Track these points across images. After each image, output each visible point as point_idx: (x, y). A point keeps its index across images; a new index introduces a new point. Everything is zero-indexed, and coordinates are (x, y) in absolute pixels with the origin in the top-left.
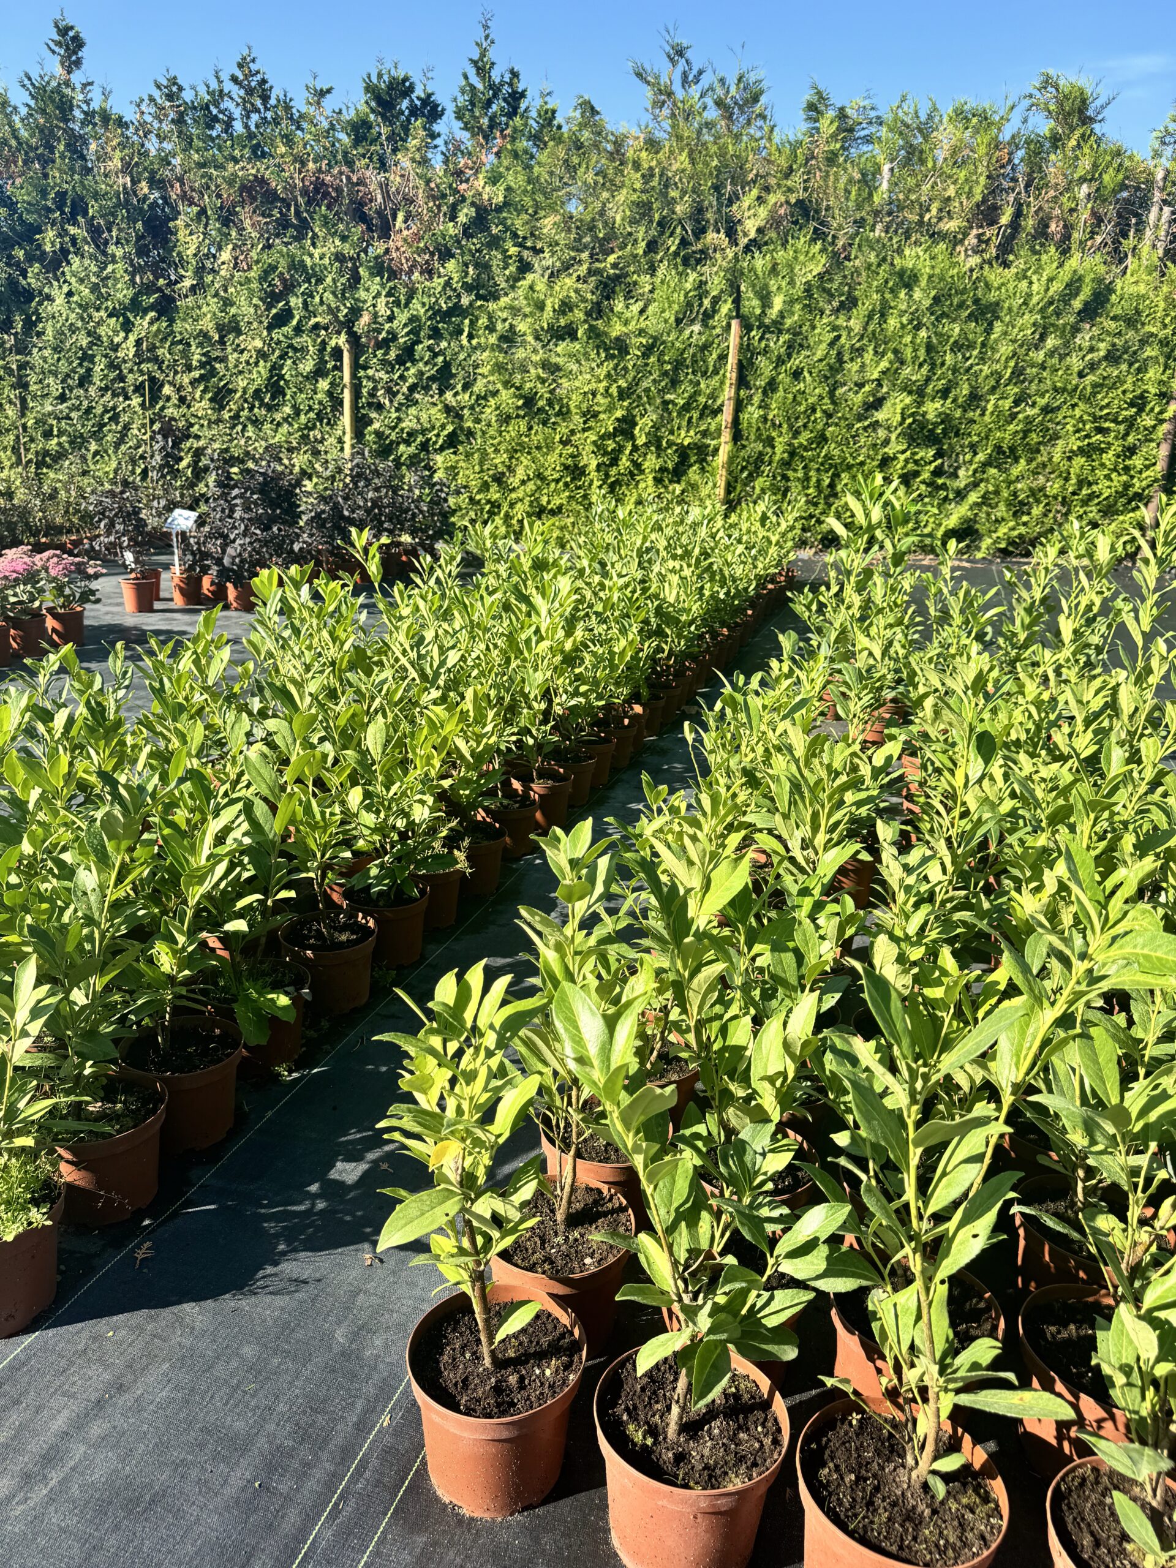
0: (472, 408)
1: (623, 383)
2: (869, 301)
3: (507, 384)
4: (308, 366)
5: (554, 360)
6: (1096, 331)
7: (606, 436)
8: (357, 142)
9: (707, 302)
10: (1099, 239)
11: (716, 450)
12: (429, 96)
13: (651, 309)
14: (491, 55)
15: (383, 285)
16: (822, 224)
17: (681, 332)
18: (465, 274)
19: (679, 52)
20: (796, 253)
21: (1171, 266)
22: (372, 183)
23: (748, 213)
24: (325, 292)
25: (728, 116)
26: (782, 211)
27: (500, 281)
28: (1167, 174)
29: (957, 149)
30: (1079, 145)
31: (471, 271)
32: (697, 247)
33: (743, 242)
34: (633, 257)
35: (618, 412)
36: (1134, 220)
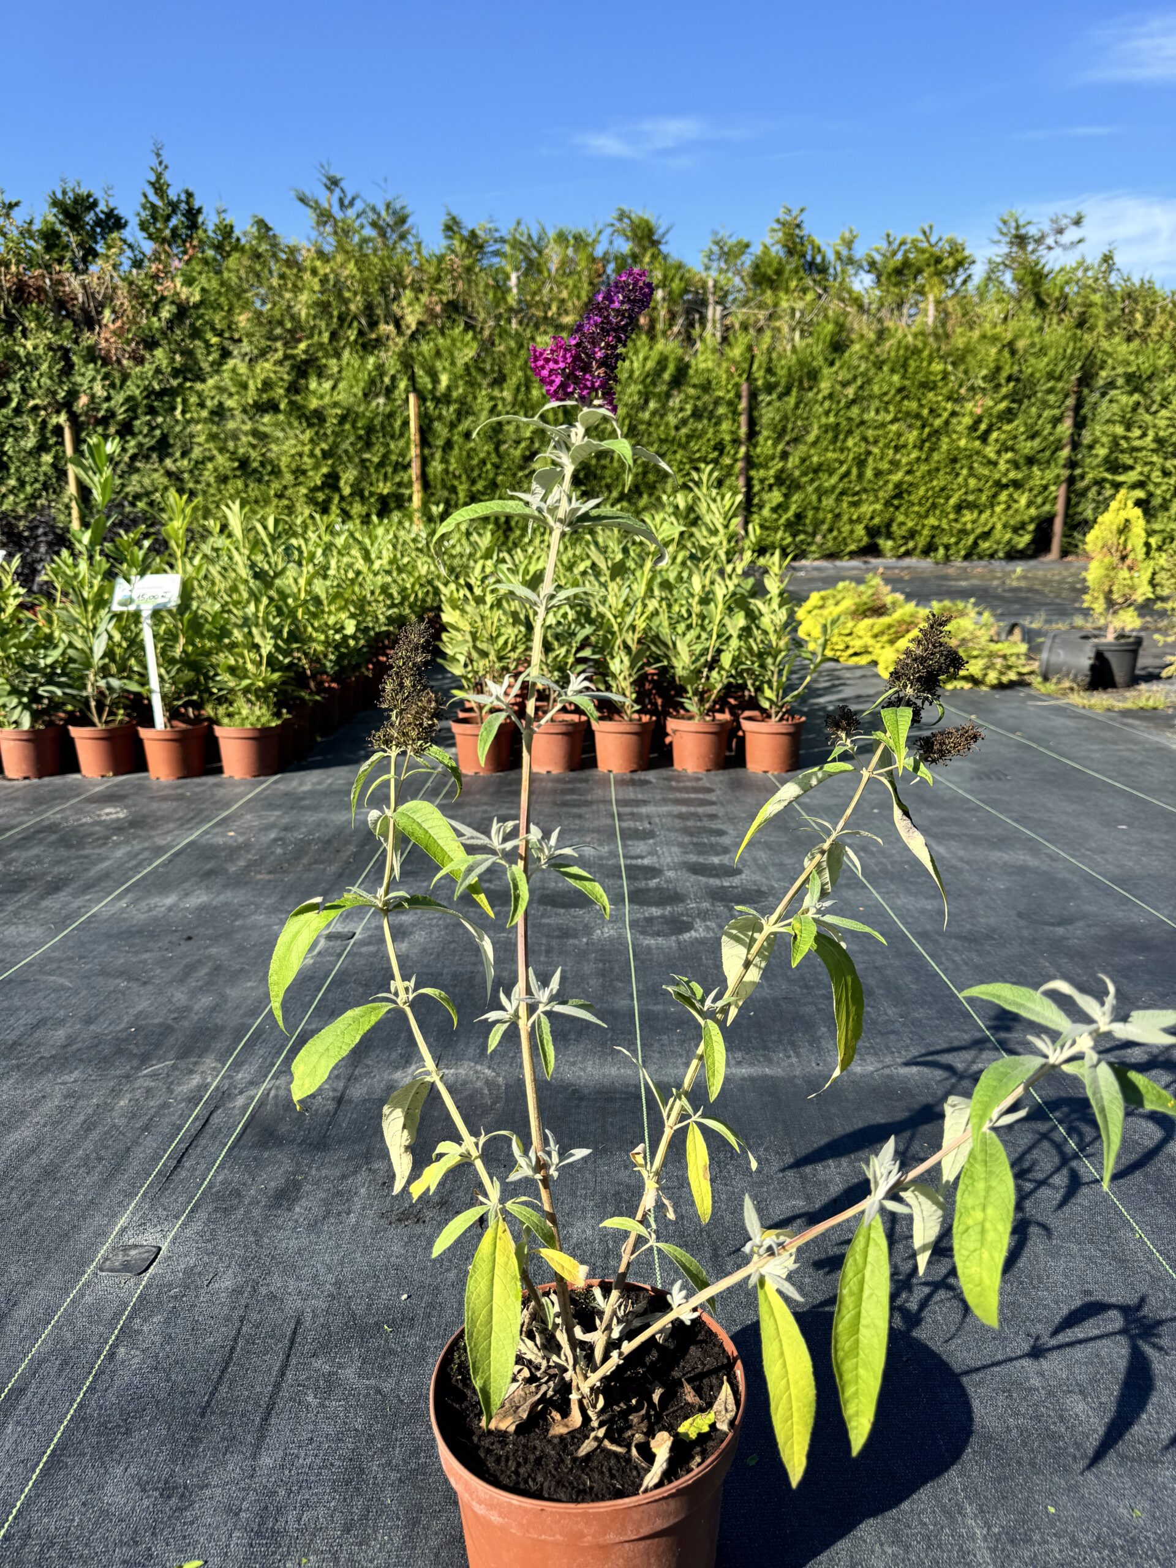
0: (191, 472)
1: (325, 446)
2: (515, 378)
3: (221, 450)
4: (30, 442)
5: (262, 429)
6: (682, 396)
7: (316, 489)
8: (48, 249)
9: (387, 380)
10: (676, 329)
11: (410, 499)
12: (112, 210)
13: (342, 385)
14: (167, 177)
15: (97, 371)
16: (470, 317)
17: (369, 403)
18: (173, 360)
19: (333, 183)
20: (453, 340)
21: (727, 349)
22: (74, 283)
23: (408, 310)
24: (42, 377)
25: (383, 234)
26: (438, 309)
27: (205, 366)
28: (716, 282)
29: (565, 263)
30: (651, 262)
31: (178, 358)
32: (373, 336)
33: (408, 332)
34: (320, 346)
35: (325, 470)
36: (697, 316)
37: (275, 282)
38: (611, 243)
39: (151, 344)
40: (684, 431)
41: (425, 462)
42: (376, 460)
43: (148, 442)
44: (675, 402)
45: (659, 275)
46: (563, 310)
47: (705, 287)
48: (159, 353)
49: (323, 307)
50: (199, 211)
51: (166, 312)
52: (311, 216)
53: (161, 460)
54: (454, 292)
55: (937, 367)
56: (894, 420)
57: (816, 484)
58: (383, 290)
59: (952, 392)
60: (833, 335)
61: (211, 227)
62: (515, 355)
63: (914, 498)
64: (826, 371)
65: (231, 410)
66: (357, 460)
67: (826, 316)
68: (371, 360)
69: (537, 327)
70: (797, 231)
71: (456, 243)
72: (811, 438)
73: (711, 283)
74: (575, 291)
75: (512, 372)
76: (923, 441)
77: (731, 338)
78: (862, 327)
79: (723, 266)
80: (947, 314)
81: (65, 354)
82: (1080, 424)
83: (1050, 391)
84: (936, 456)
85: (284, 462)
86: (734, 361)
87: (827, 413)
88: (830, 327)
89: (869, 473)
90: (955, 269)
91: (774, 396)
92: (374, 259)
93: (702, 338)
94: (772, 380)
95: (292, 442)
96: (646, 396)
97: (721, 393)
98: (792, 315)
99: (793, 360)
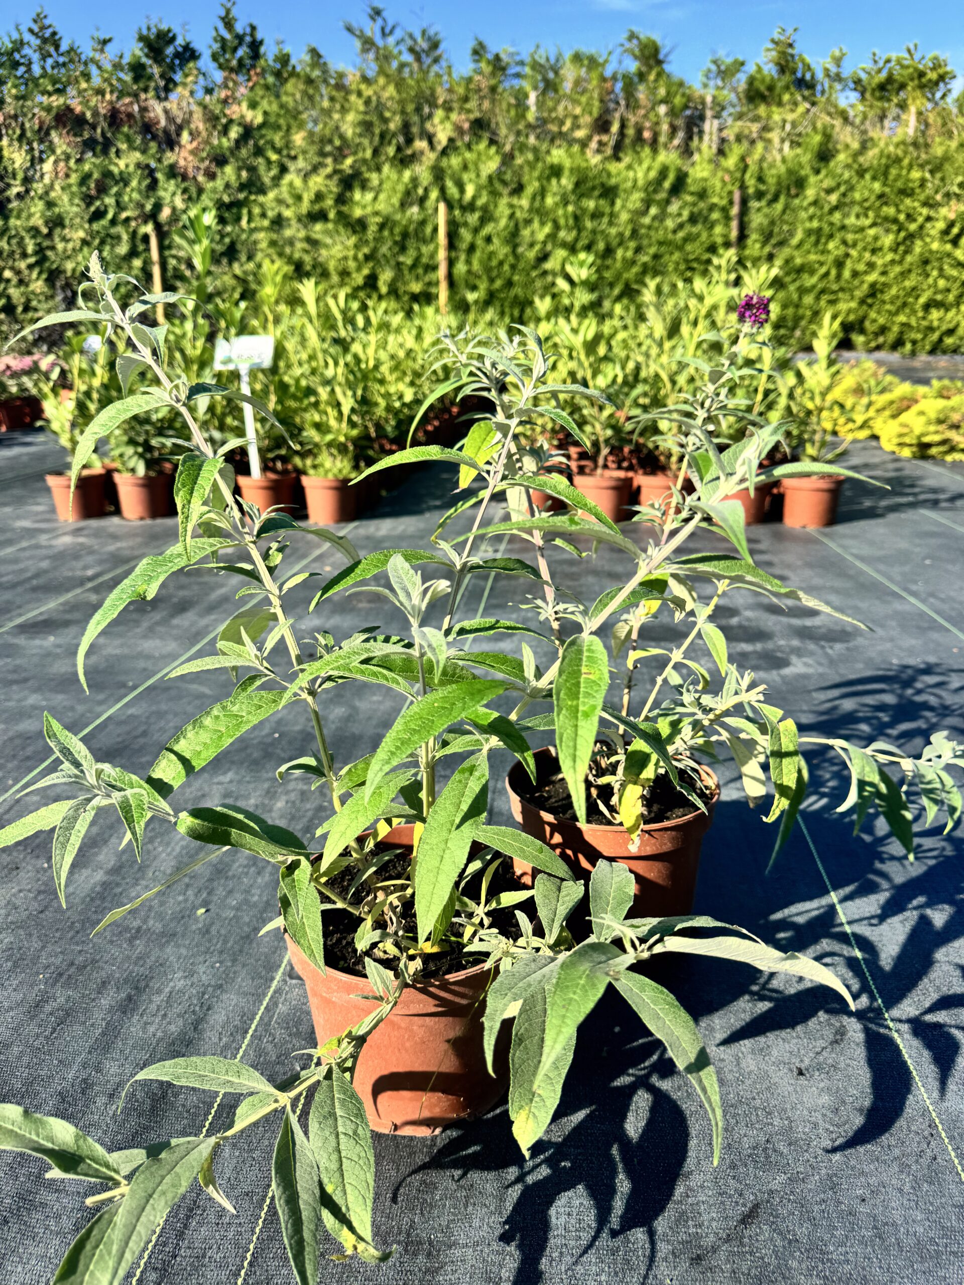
1: (366, 251)
2: (532, 188)
4: (123, 249)
5: (314, 236)
6: (680, 203)
7: (358, 288)
8: (136, 79)
11: (438, 296)
12: (188, 44)
13: (382, 197)
14: (234, 13)
15: (177, 186)
16: (493, 133)
17: (405, 212)
18: (240, 177)
19: (377, 12)
20: (479, 154)
21: (722, 160)
22: (157, 110)
23: (439, 128)
24: (133, 193)
25: (418, 59)
26: (466, 126)
27: (267, 180)
28: (714, 97)
29: (577, 82)
30: (656, 81)
31: (244, 174)
32: (409, 152)
33: (439, 148)
34: (364, 161)
35: (366, 271)
36: (695, 130)
37: (326, 104)
38: (620, 62)
39: (220, 161)
40: (681, 235)
41: (451, 263)
42: (409, 262)
43: (220, 248)
44: (673, 208)
45: (662, 92)
46: (576, 126)
47: (703, 103)
48: (229, 170)
49: (366, 126)
50: (261, 42)
51: (234, 133)
52: (358, 44)
53: (230, 263)
54: (481, 111)
55: (916, 174)
56: (874, 225)
57: (797, 284)
58: (418, 110)
59: (928, 198)
60: (821, 144)
61: (270, 58)
62: (532, 165)
63: (887, 297)
64: (812, 179)
65: (288, 219)
66: (393, 263)
67: (815, 129)
68: (407, 174)
69: (552, 141)
70: (790, 51)
71: (483, 65)
72: (795, 241)
73: (709, 99)
74: (587, 109)
75: (530, 182)
76: (898, 244)
77: (727, 150)
78: (847, 137)
79: (720, 83)
80: (927, 125)
81: (151, 172)
84: (909, 259)
85: (332, 265)
86: (727, 170)
87: (811, 218)
88: (817, 138)
89: (847, 274)
90: (936, 84)
91: (763, 203)
92: (411, 82)
93: (699, 150)
94: (762, 187)
95: (339, 247)
96: (648, 203)
97: (715, 200)
98: (783, 127)
99: (783, 169)
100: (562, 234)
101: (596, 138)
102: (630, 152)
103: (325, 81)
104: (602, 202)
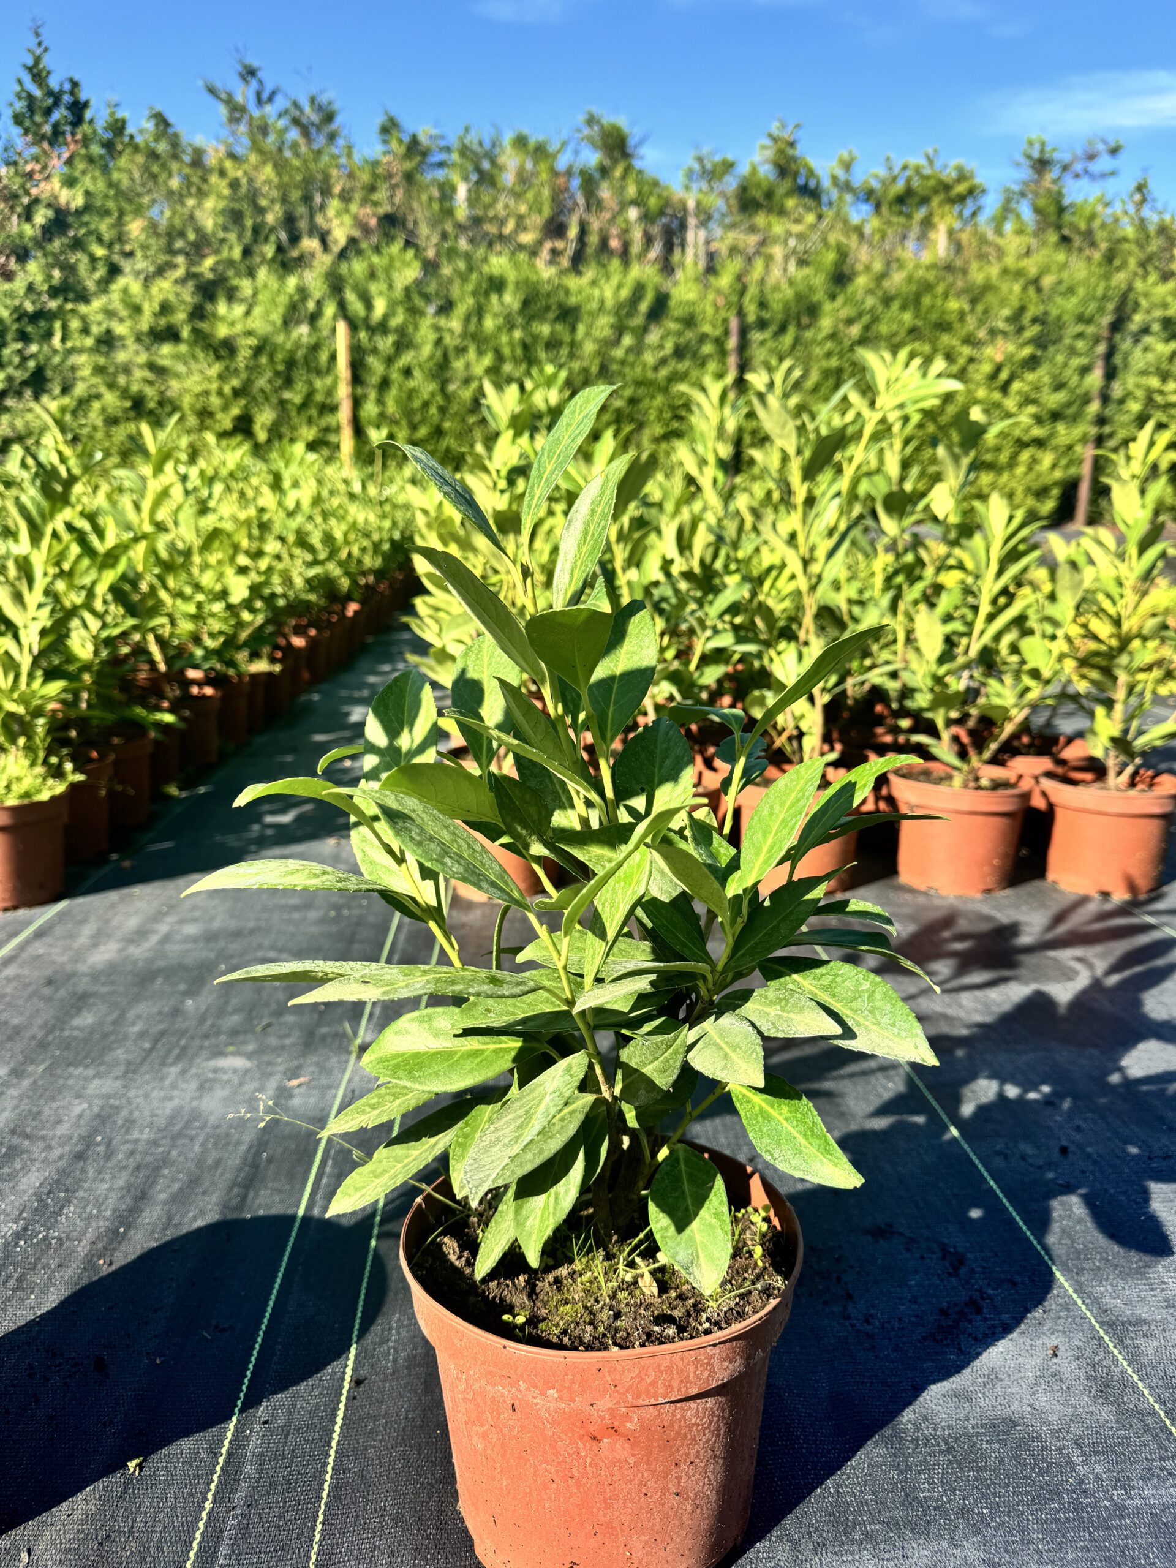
1: (236, 383)
2: (465, 305)
5: (160, 361)
6: (662, 331)
10: (652, 255)
11: (339, 448)
13: (257, 311)
14: (47, 62)
16: (411, 233)
17: (290, 332)
18: (49, 277)
19: (250, 73)
21: (712, 279)
23: (335, 222)
26: (373, 222)
27: (90, 285)
28: (698, 204)
29: (523, 174)
30: (624, 177)
31: (57, 274)
32: (295, 254)
33: (336, 249)
34: (231, 263)
35: (236, 411)
36: (676, 241)
37: (175, 183)
38: (577, 153)
39: (23, 256)
40: (664, 373)
41: (357, 403)
42: (298, 399)
43: (20, 375)
44: (653, 337)
45: (632, 191)
46: (520, 226)
47: (685, 209)
48: (32, 266)
49: (235, 217)
50: (86, 105)
51: (41, 217)
52: (223, 111)
54: (393, 204)
58: (307, 199)
59: (969, 334)
60: (834, 265)
62: (464, 278)
64: (828, 306)
65: (122, 338)
66: (274, 400)
67: (826, 245)
68: (292, 282)
69: (490, 245)
71: (394, 145)
73: (691, 204)
74: (536, 207)
75: (462, 299)
77: (718, 267)
78: (866, 257)
79: (705, 186)
80: (961, 246)
82: (1111, 374)
83: (1080, 336)
85: (186, 402)
86: (719, 292)
87: (829, 355)
88: (831, 257)
90: (965, 199)
91: (767, 334)
92: (296, 163)
93: (682, 265)
94: (766, 315)
95: (196, 377)
96: (620, 330)
97: (707, 328)
98: (786, 242)
99: (789, 293)
100: (508, 368)
101: (548, 245)
102: (593, 264)
103: (175, 157)
104: (559, 327)
